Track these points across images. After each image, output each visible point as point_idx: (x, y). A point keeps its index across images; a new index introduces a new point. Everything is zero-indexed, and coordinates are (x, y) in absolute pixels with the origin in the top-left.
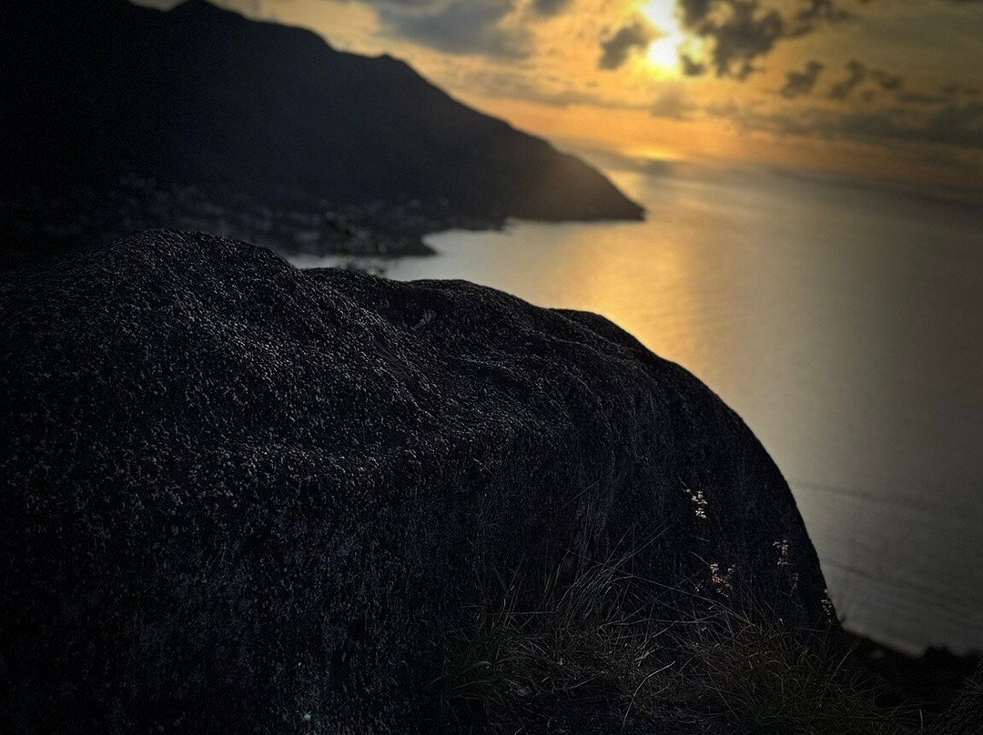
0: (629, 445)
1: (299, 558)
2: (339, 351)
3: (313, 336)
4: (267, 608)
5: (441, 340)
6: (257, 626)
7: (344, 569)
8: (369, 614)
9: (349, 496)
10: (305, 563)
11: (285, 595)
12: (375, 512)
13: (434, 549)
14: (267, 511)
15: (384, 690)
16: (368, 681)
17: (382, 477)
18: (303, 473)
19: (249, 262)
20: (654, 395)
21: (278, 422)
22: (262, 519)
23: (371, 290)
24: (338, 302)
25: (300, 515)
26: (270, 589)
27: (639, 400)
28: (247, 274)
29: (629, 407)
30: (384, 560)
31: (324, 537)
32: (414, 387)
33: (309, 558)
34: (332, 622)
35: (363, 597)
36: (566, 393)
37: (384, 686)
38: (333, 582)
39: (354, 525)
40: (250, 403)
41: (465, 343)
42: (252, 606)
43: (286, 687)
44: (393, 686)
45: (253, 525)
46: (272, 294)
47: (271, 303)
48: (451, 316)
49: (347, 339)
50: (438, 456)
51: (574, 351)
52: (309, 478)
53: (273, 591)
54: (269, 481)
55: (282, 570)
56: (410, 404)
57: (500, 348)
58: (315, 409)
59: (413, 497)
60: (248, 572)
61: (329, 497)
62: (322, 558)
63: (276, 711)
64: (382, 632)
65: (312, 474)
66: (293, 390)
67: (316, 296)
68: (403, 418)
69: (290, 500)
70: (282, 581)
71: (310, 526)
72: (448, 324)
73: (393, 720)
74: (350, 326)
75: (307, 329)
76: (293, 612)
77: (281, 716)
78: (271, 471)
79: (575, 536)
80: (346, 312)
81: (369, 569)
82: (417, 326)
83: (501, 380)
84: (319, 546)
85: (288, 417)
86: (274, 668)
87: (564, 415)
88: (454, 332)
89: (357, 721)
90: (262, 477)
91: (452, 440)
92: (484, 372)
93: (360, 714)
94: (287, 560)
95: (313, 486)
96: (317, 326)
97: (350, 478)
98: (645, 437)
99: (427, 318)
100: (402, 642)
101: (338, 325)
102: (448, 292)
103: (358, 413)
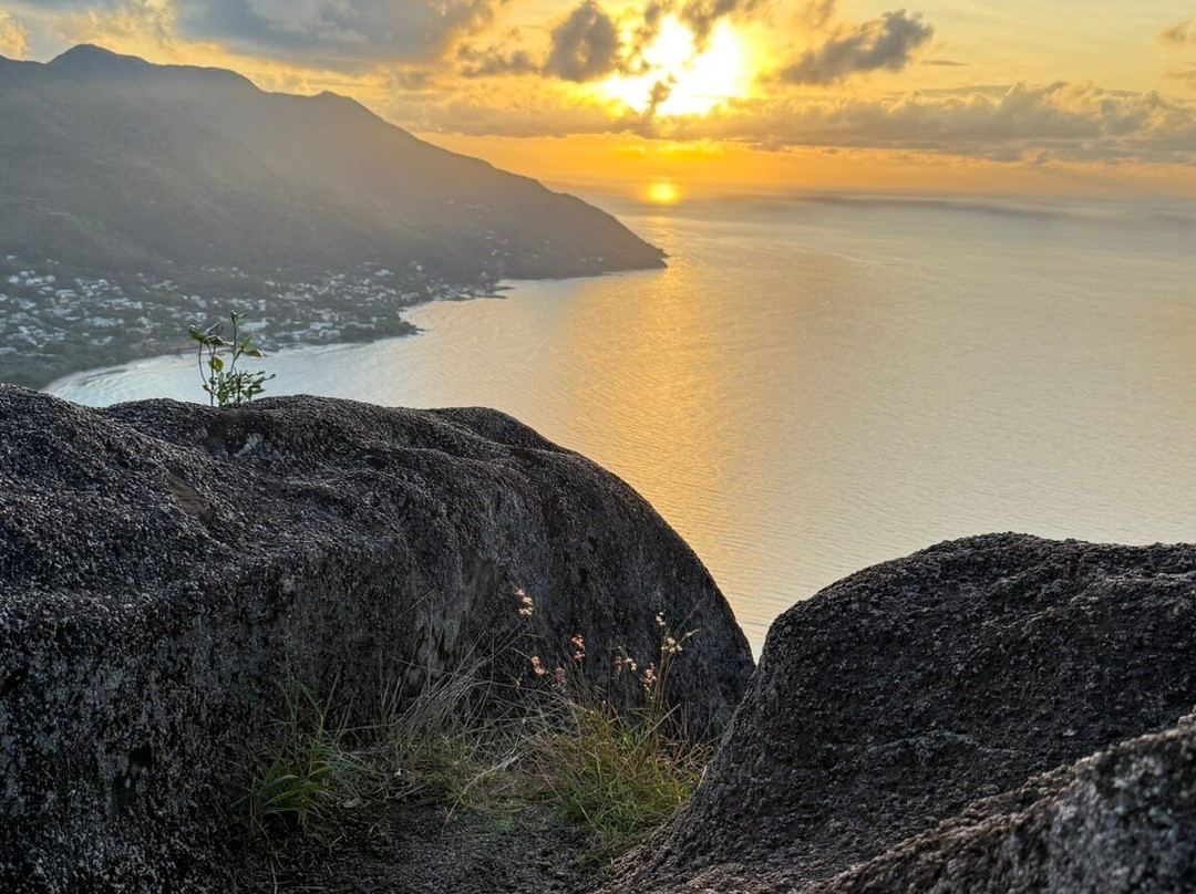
0: (483, 549)
1: (61, 694)
2: (123, 492)
3: (91, 481)
4: (32, 742)
5: (268, 463)
6: (22, 760)
7: (115, 701)
8: (156, 741)
9: (113, 632)
10: (70, 698)
11: (49, 730)
12: (151, 645)
13: (236, 675)
14: (22, 654)
15: (181, 812)
16: (161, 804)
17: (156, 611)
18: (59, 615)
19: (24, 413)
20: (520, 492)
21: (41, 570)
22: (18, 662)
23: (186, 420)
24: (129, 442)
25: (57, 654)
26: (32, 725)
27: (499, 500)
28: (20, 427)
29: (482, 509)
30: (168, 690)
31: (87, 673)
32: (210, 519)
33: (73, 693)
34: (108, 751)
35: (145, 726)
36: (401, 505)
37: (181, 808)
38: (104, 715)
39: (122, 659)
40: (11, 556)
41: (295, 464)
42: (16, 742)
43: (60, 812)
44: (190, 807)
45: (9, 668)
46: (47, 444)
47: (46, 453)
48: (280, 437)
49: (134, 479)
50: (226, 584)
51: (418, 459)
52: (66, 620)
53: (36, 727)
54: (20, 627)
55: (44, 707)
56: (200, 537)
57: (337, 465)
58: (89, 552)
59: (198, 627)
60: (8, 711)
61: (88, 635)
62: (88, 692)
63: (50, 834)
64: (174, 757)
65: (69, 615)
66: (60, 538)
67: (101, 439)
68: (191, 551)
69: (46, 642)
70: (45, 717)
71: (70, 663)
72: (276, 446)
73: (192, 840)
74: (140, 466)
75: (86, 475)
76: (61, 744)
77: (56, 839)
78: (24, 618)
79: (419, 647)
80: (138, 452)
81: (149, 698)
82: (241, 452)
83: (324, 500)
84: (84, 682)
85: (53, 564)
86: (45, 796)
87: (392, 528)
88: (283, 454)
89: (148, 841)
90: (13, 623)
91: (244, 567)
92: (304, 494)
93: (152, 834)
94: (49, 697)
95: (70, 628)
96: (99, 469)
97: (113, 615)
98: (509, 537)
99: (253, 441)
100: (204, 766)
101: (125, 465)
102: (277, 413)
103: (137, 551)
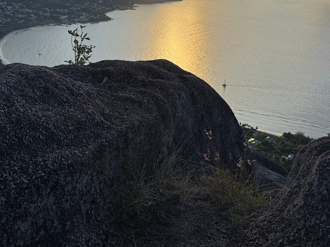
0: (178, 113)
1: (70, 188)
2: (75, 106)
3: (65, 102)
4: (61, 206)
5: (111, 87)
6: (59, 213)
7: (86, 187)
8: (96, 196)
9: (84, 164)
10: (72, 189)
11: (67, 201)
12: (94, 164)
13: (116, 167)
14: (57, 176)
15: (104, 217)
16: (99, 216)
17: (95, 152)
18: (67, 160)
19: (40, 78)
20: (184, 92)
21: (57, 141)
22: (55, 179)
23: (85, 73)
24: (73, 86)
25: (68, 175)
26: (61, 200)
27: (180, 95)
28: (39, 84)
29: (176, 99)
30: (99, 177)
31: (77, 179)
32: (103, 114)
33: (73, 187)
34: (84, 203)
35: (93, 192)
36: (155, 101)
37: (104, 216)
38: (82, 192)
39: (87, 172)
40: (47, 137)
41: (119, 87)
42: (56, 207)
43: (71, 228)
44: (107, 215)
45: (53, 182)
46: (49, 90)
47: (49, 93)
48: (113, 77)
49: (78, 100)
50: (113, 139)
51: (156, 84)
52: (70, 162)
53: (63, 201)
54: (56, 167)
55: (65, 193)
56: (102, 121)
57: (132, 86)
58: (69, 132)
59: (106, 155)
60: (54, 197)
61: (77, 166)
62: (78, 185)
63: (69, 237)
64: (102, 199)
65: (70, 160)
66: (61, 127)
67: (65, 86)
68: (100, 127)
69: (64, 171)
70: (65, 197)
71: (72, 177)
72: (113, 81)
73: (108, 226)
74: (78, 95)
75: (63, 101)
76: (70, 205)
77: (71, 238)
78: (56, 163)
79: (162, 148)
80: (76, 89)
81: (94, 182)
82: (102, 83)
83: (133, 101)
84: (76, 182)
85: (60, 138)
86: (67, 224)
87: (154, 110)
88: (115, 83)
89: (96, 230)
90: (53, 165)
91: (117, 131)
92: (127, 99)
93: (97, 227)
94: (66, 189)
95: (71, 164)
96: (67, 98)
97: (83, 157)
98: (183, 107)
99: (105, 79)
100: (109, 199)
101: (74, 95)
102: (111, 68)
103: (84, 129)
